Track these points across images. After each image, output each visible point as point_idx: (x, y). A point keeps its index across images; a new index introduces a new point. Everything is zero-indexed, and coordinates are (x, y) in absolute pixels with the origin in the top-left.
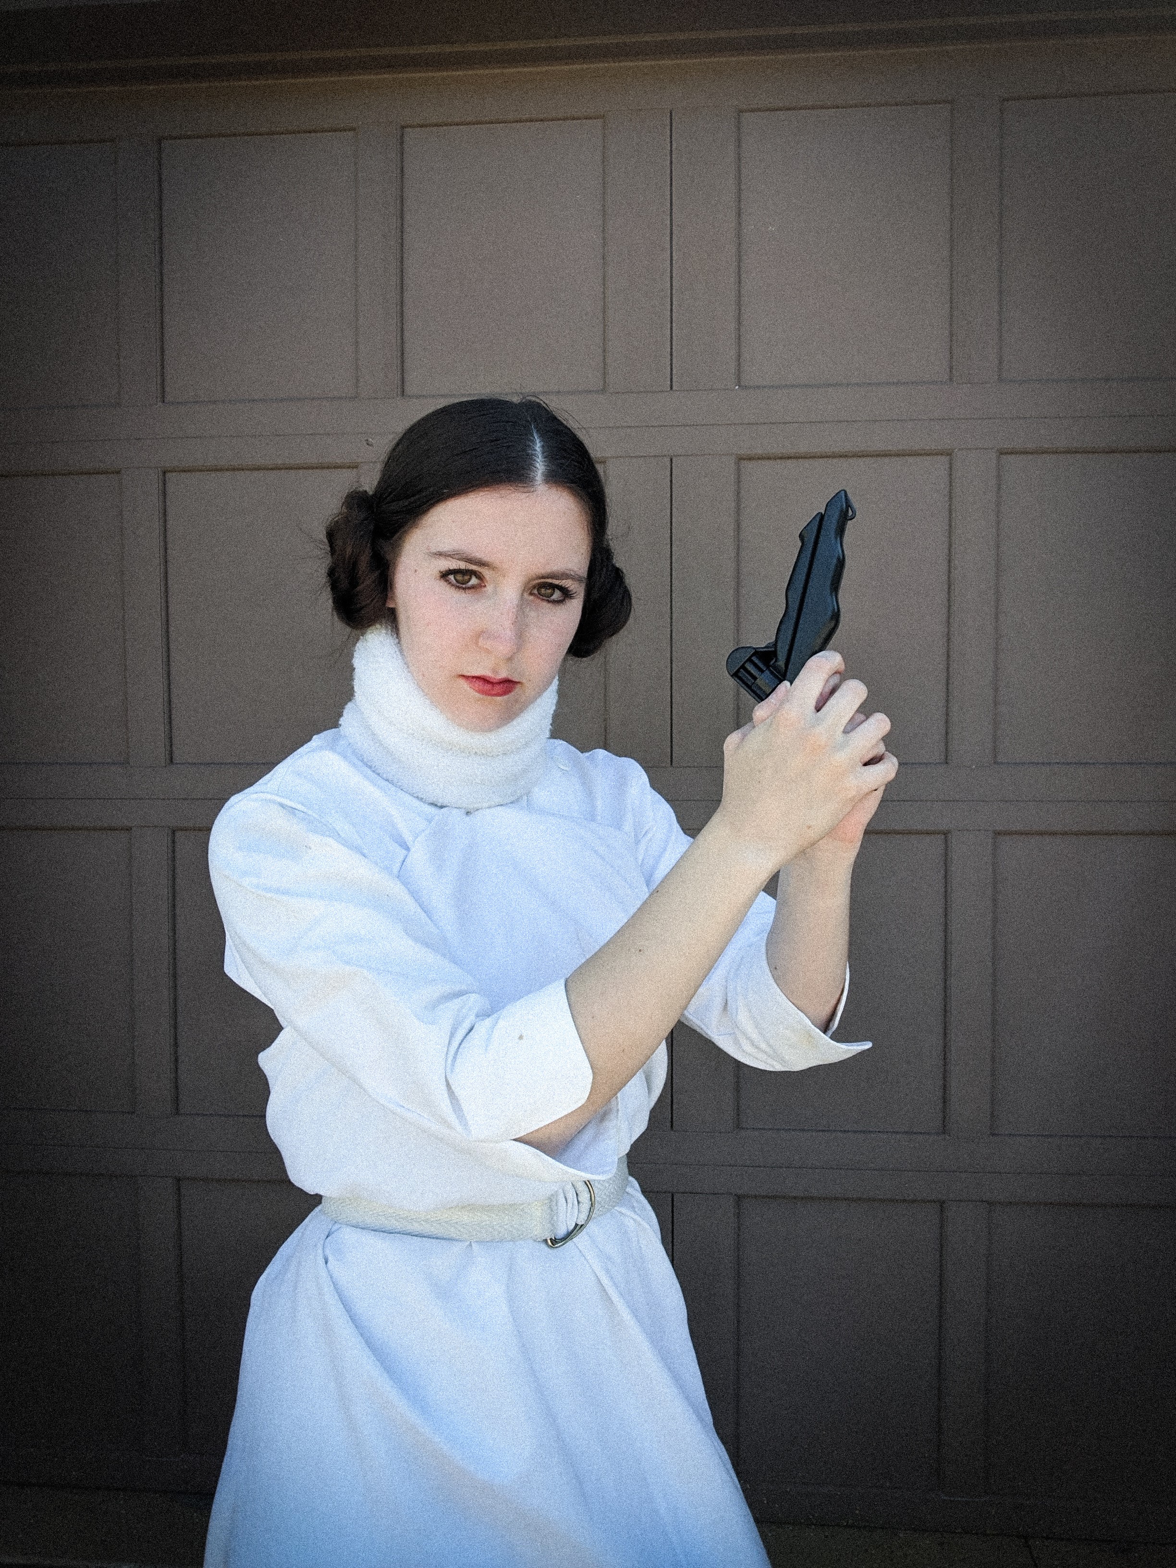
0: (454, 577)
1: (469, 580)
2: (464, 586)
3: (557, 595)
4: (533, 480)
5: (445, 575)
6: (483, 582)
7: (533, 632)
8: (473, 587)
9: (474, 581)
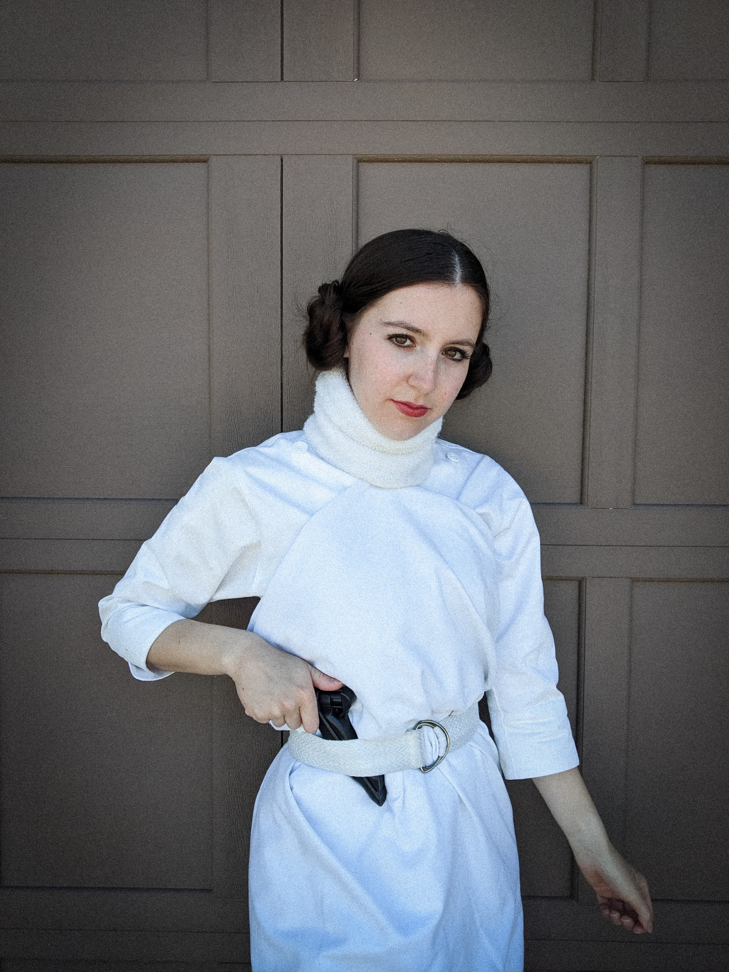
0: (396, 340)
1: (405, 342)
2: (403, 345)
3: (458, 356)
4: (453, 280)
5: (391, 338)
6: (414, 344)
7: (442, 377)
8: (408, 346)
9: (408, 342)
